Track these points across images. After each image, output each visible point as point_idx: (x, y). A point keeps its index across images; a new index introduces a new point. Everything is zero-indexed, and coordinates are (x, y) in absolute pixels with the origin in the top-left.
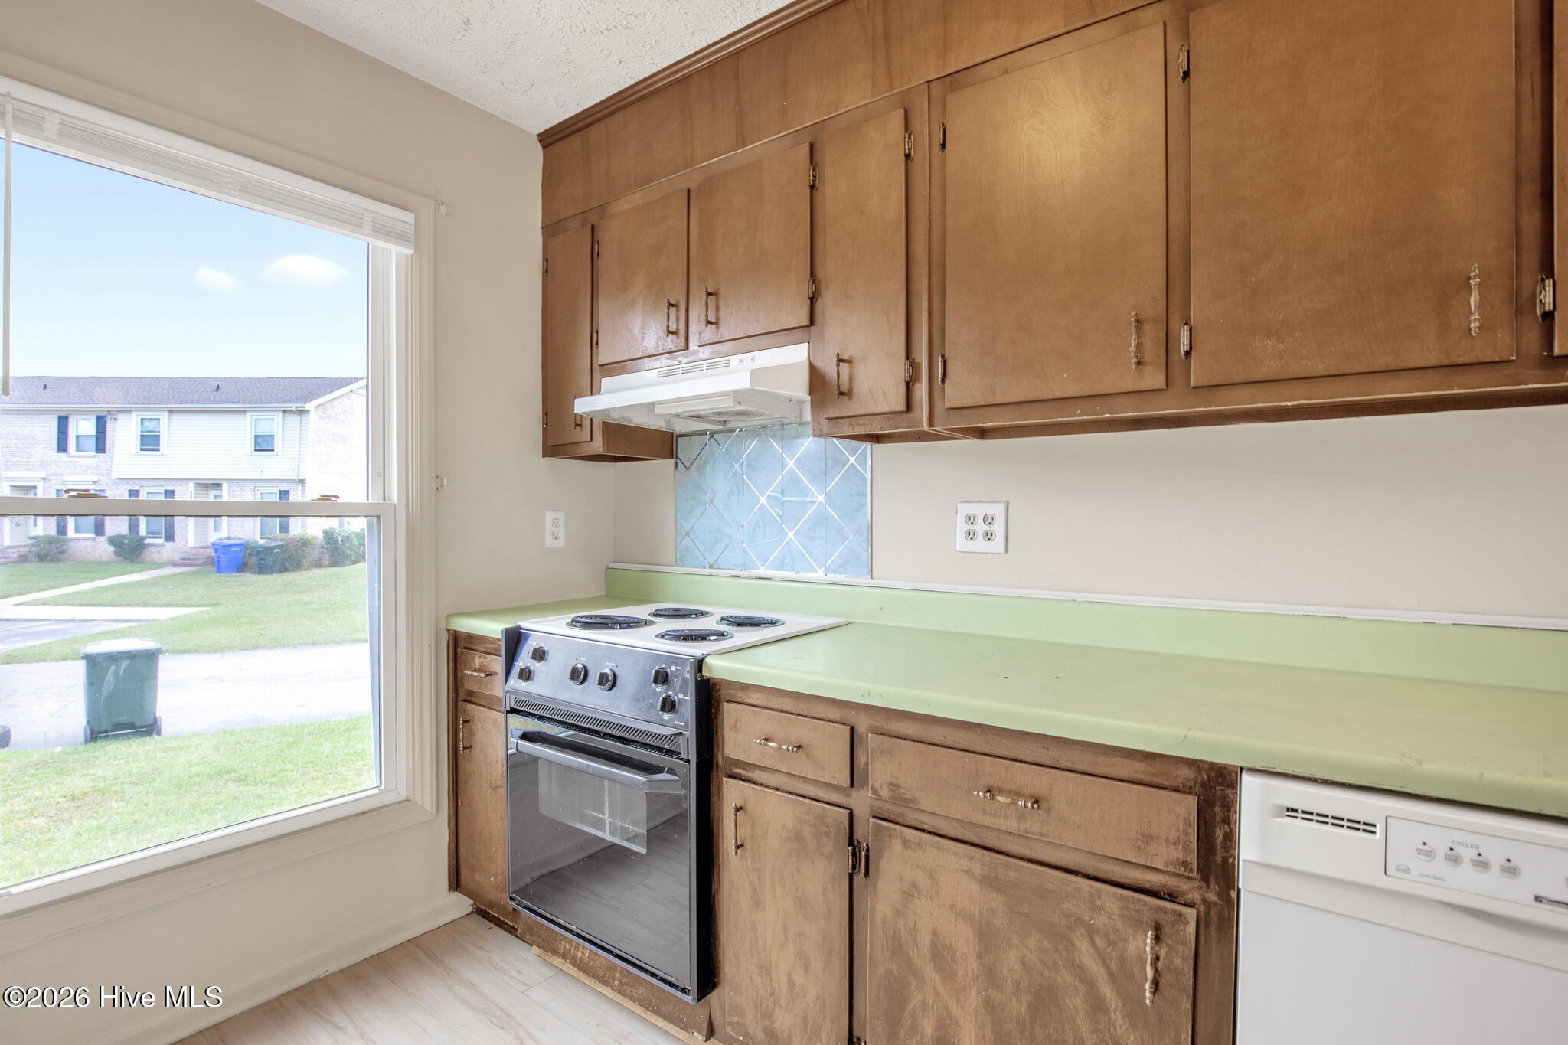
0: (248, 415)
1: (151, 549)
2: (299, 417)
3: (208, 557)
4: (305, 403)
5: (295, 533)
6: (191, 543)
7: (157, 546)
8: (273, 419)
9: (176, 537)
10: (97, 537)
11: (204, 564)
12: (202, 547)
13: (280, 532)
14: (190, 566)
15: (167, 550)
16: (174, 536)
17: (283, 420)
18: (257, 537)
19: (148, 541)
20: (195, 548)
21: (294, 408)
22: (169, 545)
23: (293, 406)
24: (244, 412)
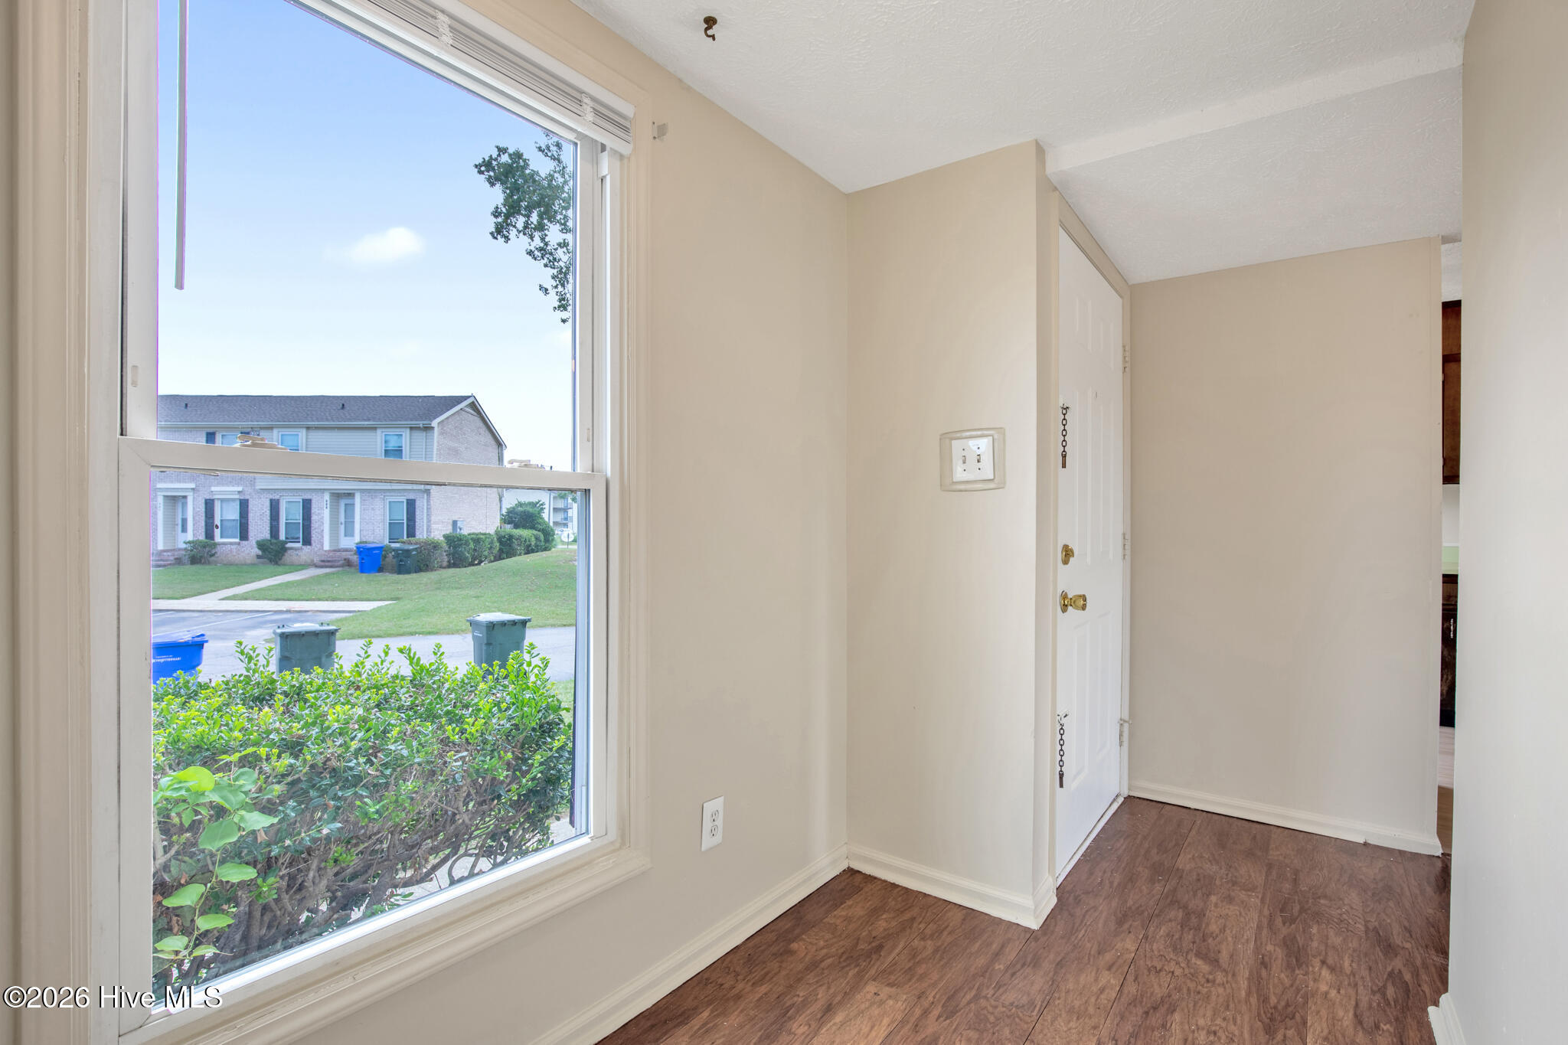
0: (379, 431)
1: (289, 552)
2: (425, 433)
3: (345, 559)
4: (431, 421)
5: (421, 537)
6: (327, 547)
7: (296, 549)
8: (401, 435)
9: (312, 542)
10: (242, 542)
11: (342, 566)
12: (334, 551)
13: (408, 537)
14: (331, 567)
15: (305, 553)
16: (311, 540)
17: (411, 436)
18: (386, 542)
19: (289, 545)
20: (329, 551)
21: (421, 426)
22: (307, 549)
23: (421, 424)
24: (375, 428)
